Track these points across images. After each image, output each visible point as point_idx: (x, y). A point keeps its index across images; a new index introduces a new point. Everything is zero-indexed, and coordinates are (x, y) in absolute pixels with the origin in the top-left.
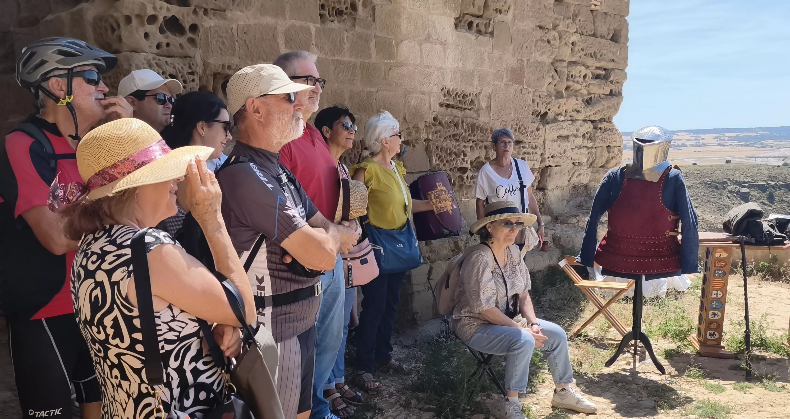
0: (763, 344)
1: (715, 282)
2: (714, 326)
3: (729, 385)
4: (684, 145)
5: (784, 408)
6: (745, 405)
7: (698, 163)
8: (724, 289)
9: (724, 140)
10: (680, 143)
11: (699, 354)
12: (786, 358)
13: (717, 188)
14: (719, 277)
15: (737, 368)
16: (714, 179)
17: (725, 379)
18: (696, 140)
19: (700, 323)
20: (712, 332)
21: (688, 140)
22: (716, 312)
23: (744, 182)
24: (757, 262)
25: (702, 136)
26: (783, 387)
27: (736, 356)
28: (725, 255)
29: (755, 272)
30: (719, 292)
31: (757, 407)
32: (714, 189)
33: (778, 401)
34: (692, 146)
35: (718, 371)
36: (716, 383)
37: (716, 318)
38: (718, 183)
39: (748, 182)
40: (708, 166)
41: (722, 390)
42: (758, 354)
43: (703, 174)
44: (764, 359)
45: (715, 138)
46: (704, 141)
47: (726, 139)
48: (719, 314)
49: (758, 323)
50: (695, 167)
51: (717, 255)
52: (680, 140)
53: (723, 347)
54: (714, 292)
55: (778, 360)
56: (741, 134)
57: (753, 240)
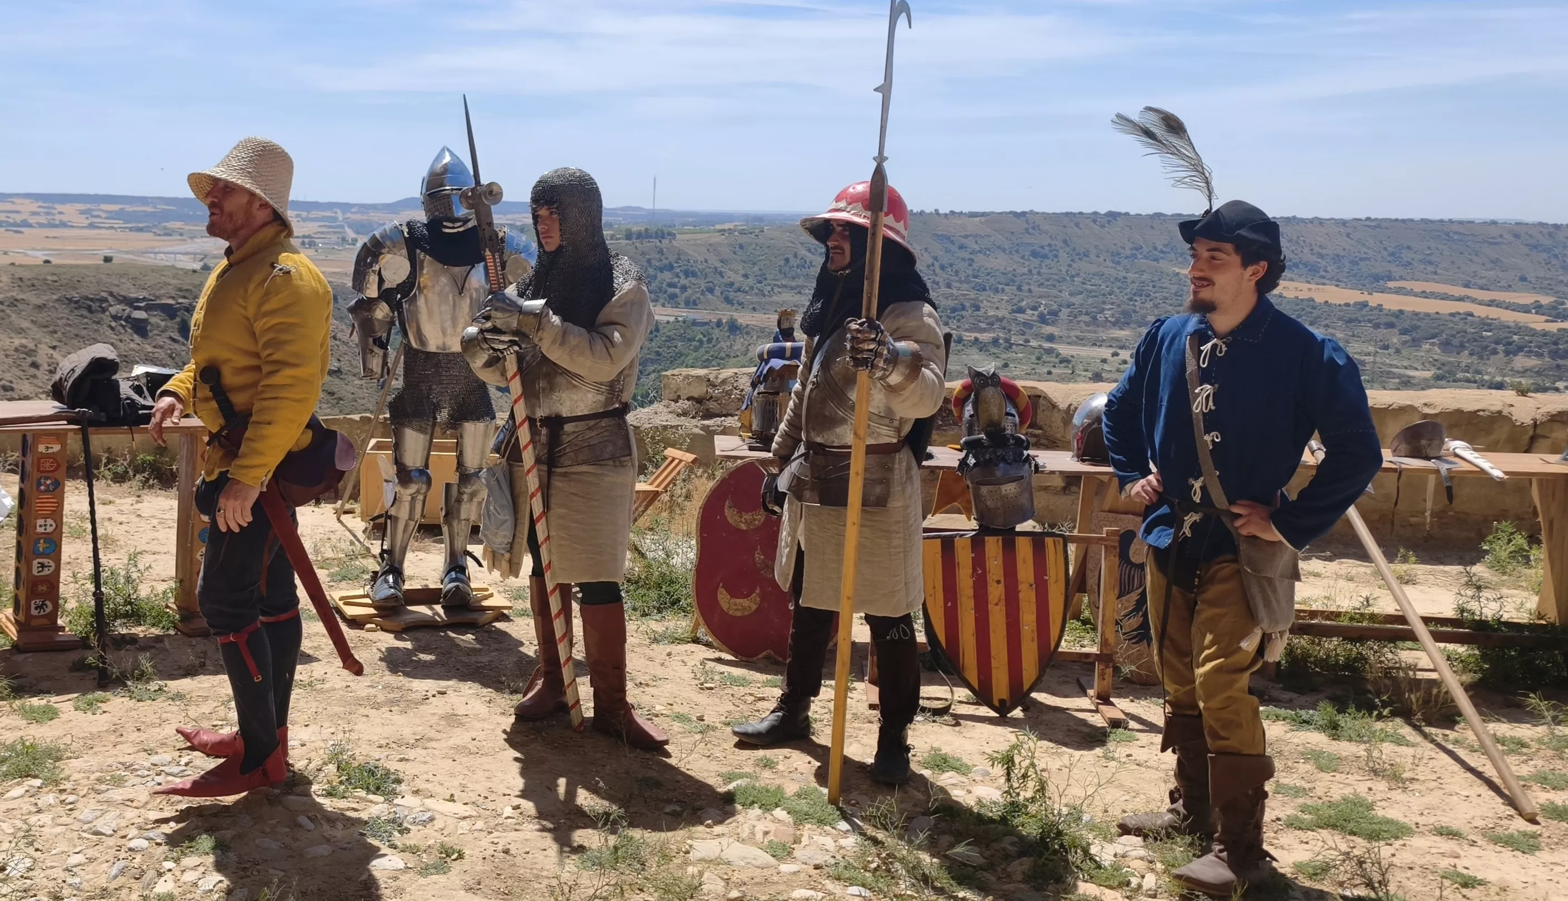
0: (135, 614)
1: (42, 502)
2: (42, 588)
3: (64, 704)
4: (26, 224)
5: (158, 730)
6: (92, 736)
7: (55, 261)
8: (57, 514)
9: (98, 216)
10: (18, 218)
11: (17, 648)
12: (172, 632)
13: (89, 309)
14: (47, 491)
15: (81, 666)
16: (85, 292)
17: (61, 690)
18: (48, 214)
19: (17, 585)
20: (39, 602)
21: (34, 213)
22: (45, 561)
23: (138, 300)
24: (134, 454)
25: (60, 207)
26: (160, 689)
27: (82, 643)
28: (56, 448)
29: (131, 473)
30: (50, 521)
31: (112, 738)
32: (85, 313)
33: (154, 718)
34: (41, 225)
35: (49, 678)
36: (44, 702)
37: (46, 572)
38: (92, 300)
39: (144, 299)
40: (71, 266)
41: (51, 714)
42: (124, 631)
43: (64, 282)
44: (133, 639)
45: (82, 212)
46: (64, 218)
47: (103, 215)
48: (52, 563)
49: (123, 573)
50: (48, 269)
51: (41, 448)
52: (18, 212)
53: (62, 628)
54: (40, 522)
55: (158, 639)
56: (129, 208)
57: (103, 417)
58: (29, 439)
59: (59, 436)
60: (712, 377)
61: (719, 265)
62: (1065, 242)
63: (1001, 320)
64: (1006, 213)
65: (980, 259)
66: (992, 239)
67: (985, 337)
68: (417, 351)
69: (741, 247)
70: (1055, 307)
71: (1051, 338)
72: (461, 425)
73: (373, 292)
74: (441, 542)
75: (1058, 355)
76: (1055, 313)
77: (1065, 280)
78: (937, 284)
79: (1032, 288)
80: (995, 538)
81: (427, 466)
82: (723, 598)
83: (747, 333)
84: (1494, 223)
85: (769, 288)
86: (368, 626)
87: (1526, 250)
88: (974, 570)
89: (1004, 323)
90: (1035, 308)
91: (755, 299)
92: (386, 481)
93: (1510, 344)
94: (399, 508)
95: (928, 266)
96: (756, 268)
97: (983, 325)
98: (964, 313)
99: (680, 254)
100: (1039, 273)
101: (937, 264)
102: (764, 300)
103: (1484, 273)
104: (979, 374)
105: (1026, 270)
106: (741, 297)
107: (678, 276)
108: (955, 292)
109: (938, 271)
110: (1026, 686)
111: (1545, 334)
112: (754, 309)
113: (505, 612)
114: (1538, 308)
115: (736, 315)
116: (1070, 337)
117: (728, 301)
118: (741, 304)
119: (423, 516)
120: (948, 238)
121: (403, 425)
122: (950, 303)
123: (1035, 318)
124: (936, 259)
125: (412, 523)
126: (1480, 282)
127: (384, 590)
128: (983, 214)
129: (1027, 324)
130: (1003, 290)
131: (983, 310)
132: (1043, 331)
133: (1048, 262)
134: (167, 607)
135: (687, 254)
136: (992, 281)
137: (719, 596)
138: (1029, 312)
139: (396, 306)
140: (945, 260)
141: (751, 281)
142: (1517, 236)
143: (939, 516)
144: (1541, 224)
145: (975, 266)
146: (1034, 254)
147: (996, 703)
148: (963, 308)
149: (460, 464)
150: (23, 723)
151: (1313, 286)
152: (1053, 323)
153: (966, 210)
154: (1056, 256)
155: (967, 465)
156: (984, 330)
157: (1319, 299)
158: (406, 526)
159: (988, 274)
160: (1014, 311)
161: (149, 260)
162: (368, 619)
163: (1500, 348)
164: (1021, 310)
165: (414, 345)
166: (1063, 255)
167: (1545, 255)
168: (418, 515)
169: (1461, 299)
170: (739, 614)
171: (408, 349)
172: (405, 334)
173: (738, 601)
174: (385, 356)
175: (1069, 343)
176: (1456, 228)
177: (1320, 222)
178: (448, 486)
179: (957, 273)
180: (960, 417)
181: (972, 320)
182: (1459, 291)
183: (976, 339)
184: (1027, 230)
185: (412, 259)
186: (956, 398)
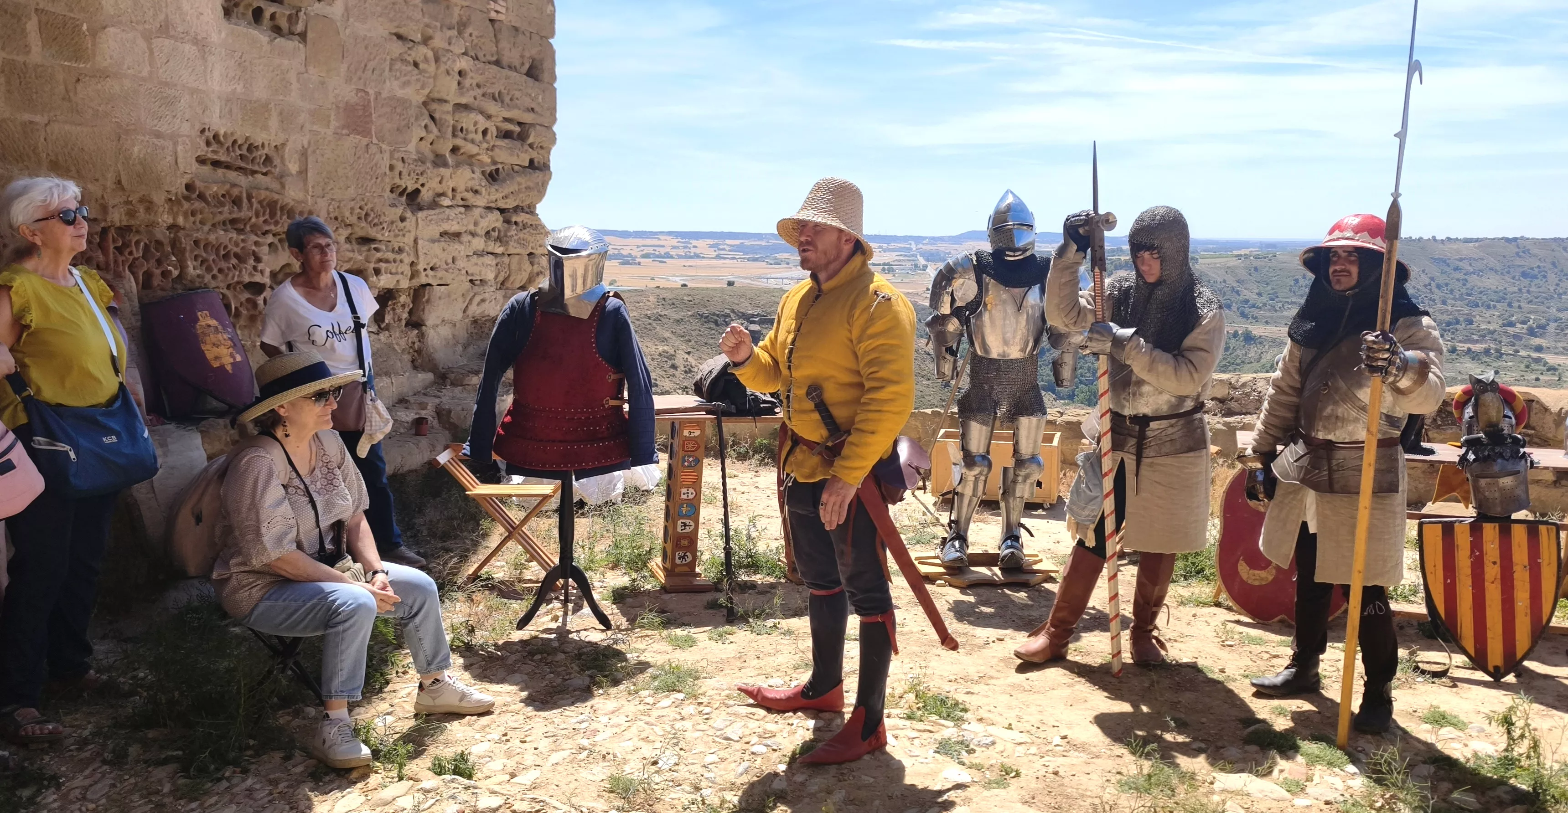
0: (754, 566)
1: (685, 475)
2: (685, 542)
3: (701, 635)
4: (668, 256)
5: (773, 658)
6: (722, 662)
7: (690, 285)
8: (697, 484)
9: (723, 249)
10: (662, 251)
11: (664, 589)
12: (783, 581)
13: (716, 323)
14: (689, 466)
15: (714, 605)
16: (712, 309)
17: (697, 625)
18: (685, 247)
19: (665, 541)
20: (682, 553)
21: (674, 247)
22: (687, 521)
23: (753, 316)
24: (753, 438)
25: (694, 242)
26: (775, 626)
27: (715, 587)
28: (697, 433)
29: (751, 453)
30: (691, 490)
31: (738, 663)
32: (713, 326)
33: (769, 649)
34: (680, 257)
35: (689, 614)
36: (685, 633)
37: (688, 530)
38: (718, 316)
39: (758, 315)
40: (703, 289)
41: (691, 642)
42: (747, 578)
43: (697, 301)
44: (753, 586)
45: (711, 246)
46: (698, 251)
47: (728, 248)
48: (692, 523)
49: (745, 532)
50: (685, 291)
51: (686, 433)
52: (663, 246)
53: (699, 575)
54: (684, 490)
55: (772, 586)
56: (747, 243)
57: (733, 409)
58: (677, 425)
59: (699, 423)
60: (1233, 381)
61: (1236, 285)
62: (1554, 264)
63: (1492, 332)
64: (1499, 239)
65: (1473, 280)
66: (1485, 262)
67: (1478, 347)
68: (982, 358)
69: (1256, 269)
70: (1543, 321)
71: (1539, 349)
72: (1016, 419)
73: (946, 309)
74: (999, 515)
75: (1546, 364)
76: (1543, 327)
77: (1552, 298)
78: (1434, 301)
79: (1522, 304)
80: (1492, 525)
81: (988, 452)
82: (1243, 569)
83: (1261, 343)
85: (1280, 305)
86: (938, 582)
88: (1472, 552)
89: (1495, 336)
90: (1524, 323)
91: (1268, 314)
92: (955, 464)
94: (964, 487)
95: (1425, 286)
96: (1269, 288)
97: (1475, 337)
98: (1458, 326)
100: (1528, 292)
101: (1433, 284)
102: (1276, 314)
104: (1479, 381)
105: (1516, 289)
106: (1255, 311)
108: (1449, 308)
109: (1435, 290)
110: (1519, 655)
112: (1267, 323)
113: (1053, 575)
115: (1250, 328)
116: (1556, 348)
117: (1244, 315)
118: (1255, 318)
119: (984, 493)
120: (1445, 262)
121: (970, 419)
122: (1446, 318)
123: (1524, 331)
124: (1432, 279)
125: (975, 499)
127: (952, 553)
128: (1477, 240)
129: (1517, 337)
130: (1495, 307)
131: (1476, 324)
132: (1532, 342)
133: (1536, 281)
134: (779, 560)
136: (1484, 298)
137: (1240, 568)
138: (1519, 325)
139: (965, 322)
140: (1441, 280)
141: (1264, 298)
143: (1438, 504)
145: (1469, 285)
146: (1524, 275)
147: (1491, 669)
148: (1458, 322)
149: (1016, 451)
150: (669, 648)
152: (1541, 336)
153: (1461, 237)
154: (1545, 277)
155: (1468, 460)
156: (1477, 342)
158: (970, 501)
159: (1481, 293)
160: (1504, 325)
161: (762, 284)
162: (939, 576)
164: (1512, 324)
165: (979, 353)
166: (1552, 277)
168: (980, 493)
170: (1257, 583)
171: (974, 355)
172: (972, 343)
173: (1257, 572)
174: (955, 362)
175: (1556, 354)
178: (1006, 470)
179: (1452, 291)
180: (1461, 418)
181: (1465, 332)
183: (1469, 349)
184: (1517, 254)
185: (979, 282)
186: (1457, 402)
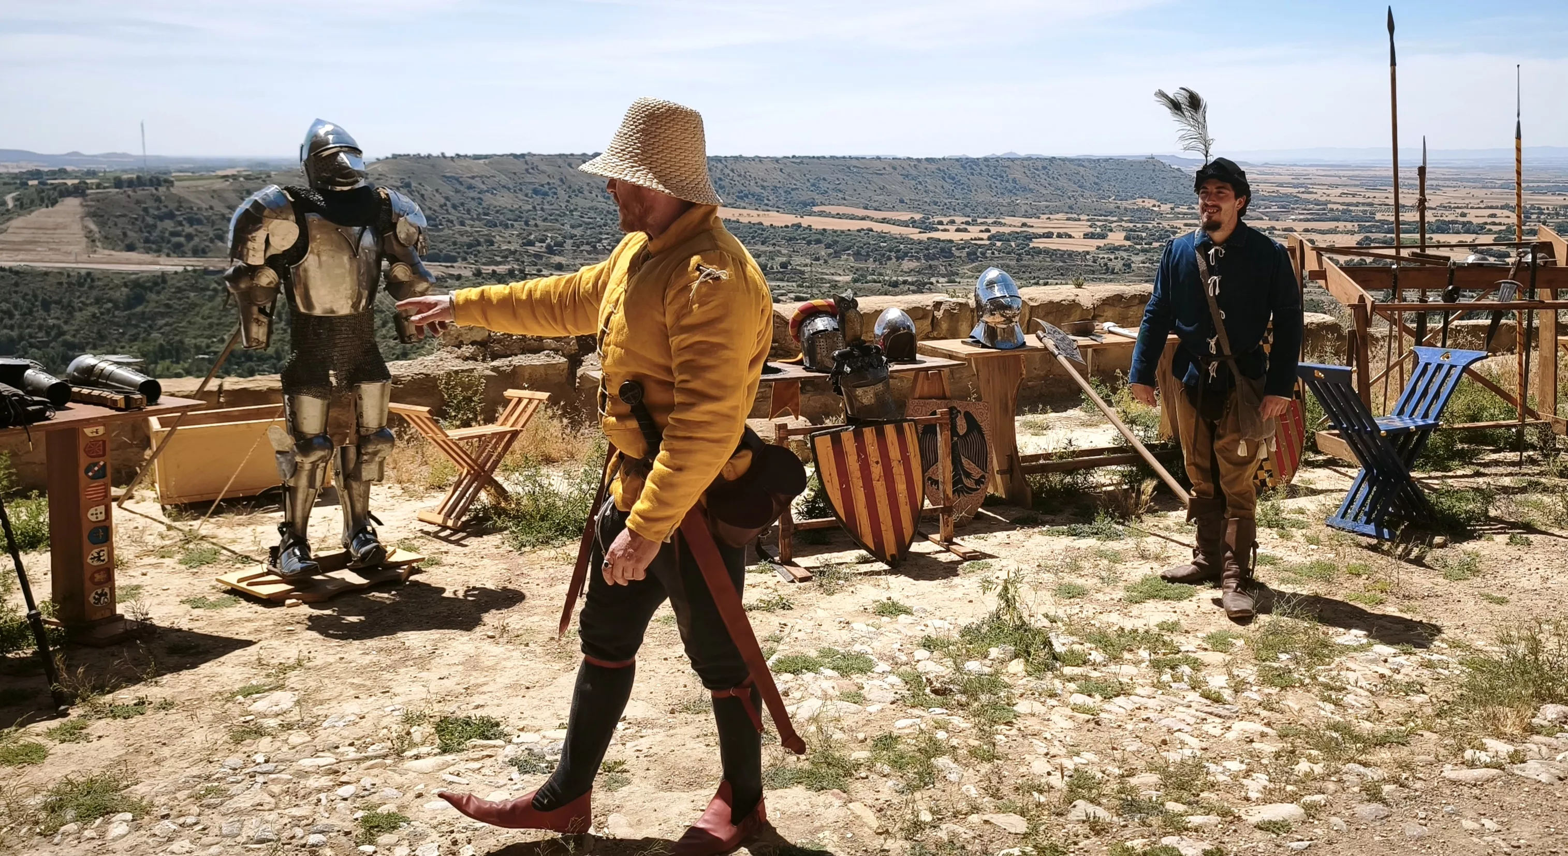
61: (226, 211)
64: (508, 155)
65: (488, 198)
84: (879, 158)
87: (901, 178)
93: (899, 251)
95: (441, 206)
97: (499, 259)
99: (180, 201)
100: (542, 209)
101: (448, 204)
103: (876, 198)
105: (530, 207)
107: (180, 224)
109: (451, 210)
111: (920, 242)
114: (913, 223)
120: (457, 179)
123: (544, 250)
124: (447, 199)
126: (875, 205)
128: (486, 157)
129: (538, 256)
130: (512, 226)
131: (497, 245)
133: (549, 198)
135: (188, 201)
136: (501, 217)
138: (537, 244)
142: (895, 169)
144: (909, 159)
146: (536, 192)
148: (479, 244)
151: (761, 213)
152: (560, 253)
153: (470, 153)
154: (555, 193)
156: (498, 264)
157: (766, 223)
159: (497, 212)
160: (524, 244)
163: (893, 254)
164: (531, 243)
166: (561, 192)
167: (913, 182)
169: (863, 219)
176: (855, 162)
177: (760, 159)
179: (469, 211)
181: (487, 254)
182: (861, 212)
183: (494, 271)
184: (527, 170)
